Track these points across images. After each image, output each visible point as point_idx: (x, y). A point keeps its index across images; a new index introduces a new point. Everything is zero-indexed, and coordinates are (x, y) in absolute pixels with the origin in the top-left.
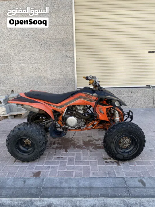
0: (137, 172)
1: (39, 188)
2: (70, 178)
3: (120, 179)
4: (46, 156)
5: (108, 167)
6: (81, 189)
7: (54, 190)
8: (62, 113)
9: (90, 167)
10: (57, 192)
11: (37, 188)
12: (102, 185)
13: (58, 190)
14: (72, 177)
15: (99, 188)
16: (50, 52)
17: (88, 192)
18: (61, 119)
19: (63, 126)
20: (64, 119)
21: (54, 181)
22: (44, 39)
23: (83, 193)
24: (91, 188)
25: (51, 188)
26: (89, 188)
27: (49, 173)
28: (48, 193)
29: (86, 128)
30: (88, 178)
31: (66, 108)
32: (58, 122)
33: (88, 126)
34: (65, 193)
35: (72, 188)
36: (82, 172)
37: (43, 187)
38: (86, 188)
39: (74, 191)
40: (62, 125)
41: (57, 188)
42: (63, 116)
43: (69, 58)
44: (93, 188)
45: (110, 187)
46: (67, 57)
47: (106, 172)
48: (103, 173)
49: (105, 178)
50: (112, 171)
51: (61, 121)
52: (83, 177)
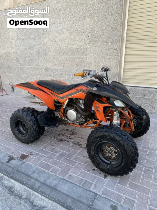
0: (119, 195)
1: (14, 169)
2: (44, 172)
3: (91, 194)
4: (45, 144)
5: (92, 175)
6: (44, 185)
7: (23, 175)
8: (63, 104)
9: (73, 168)
10: (24, 179)
11: (13, 168)
12: (67, 191)
13: (26, 177)
14: (48, 171)
15: (61, 192)
16: (96, 44)
17: (48, 191)
18: (62, 110)
19: (64, 118)
20: (65, 111)
21: (30, 168)
22: (91, 31)
23: (43, 190)
24: (54, 189)
25: (23, 173)
26: (53, 188)
27: (34, 159)
28: (17, 176)
29: (86, 126)
30: (60, 178)
31: (68, 100)
32: (59, 113)
33: (87, 123)
34: (29, 183)
35: (39, 181)
36: (60, 171)
37: (18, 170)
38: (50, 187)
39: (37, 185)
40: (63, 116)
41: (27, 175)
42: (64, 107)
43: (115, 51)
44: (56, 190)
45: (73, 196)
46: (113, 50)
47: (84, 180)
48: (80, 179)
49: (77, 185)
50: (91, 181)
51: (62, 112)
52: (57, 175)
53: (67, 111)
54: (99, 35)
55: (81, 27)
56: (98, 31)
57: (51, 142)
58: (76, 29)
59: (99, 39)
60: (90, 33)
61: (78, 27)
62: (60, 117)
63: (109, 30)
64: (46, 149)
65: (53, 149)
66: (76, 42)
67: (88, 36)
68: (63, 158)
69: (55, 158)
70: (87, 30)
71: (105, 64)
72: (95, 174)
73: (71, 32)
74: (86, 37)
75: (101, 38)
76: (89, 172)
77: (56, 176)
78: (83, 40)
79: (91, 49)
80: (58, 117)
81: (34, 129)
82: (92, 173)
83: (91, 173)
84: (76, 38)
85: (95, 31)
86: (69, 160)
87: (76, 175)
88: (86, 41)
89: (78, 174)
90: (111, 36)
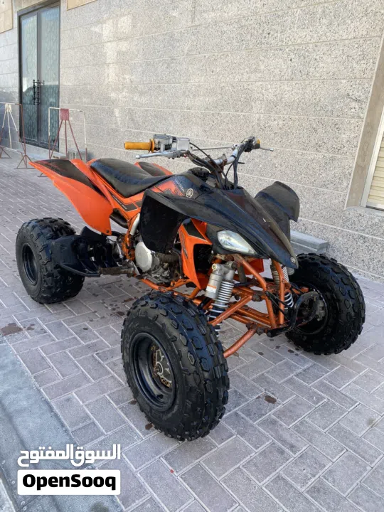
0: (141, 487)
2: (23, 373)
4: (79, 313)
5: (117, 415)
8: (131, 223)
9: (90, 384)
14: (30, 374)
16: (307, 82)
18: (128, 239)
19: (128, 260)
20: (133, 243)
22: (300, 44)
24: (8, 417)
26: (8, 415)
27: (25, 340)
30: (43, 397)
31: (139, 216)
33: (174, 284)
36: (57, 382)
38: (4, 410)
40: (127, 255)
42: (132, 233)
43: (354, 104)
44: (11, 421)
46: (349, 100)
47: (90, 419)
48: (82, 415)
49: (63, 426)
50: (102, 428)
51: (127, 245)
52: (42, 390)
53: (137, 242)
54: (317, 57)
55: (276, 35)
56: (318, 44)
57: (95, 312)
58: (263, 41)
59: (317, 69)
60: (295, 52)
61: (269, 34)
62: (121, 256)
63: (347, 42)
64: (68, 325)
65: (84, 329)
66: (259, 75)
67: (291, 60)
68: (90, 355)
69: (70, 351)
70: (290, 43)
71: (323, 139)
72: (126, 414)
73: (251, 47)
74: (285, 61)
75: (321, 65)
76: (117, 405)
77: (39, 391)
78: (277, 71)
79: (292, 94)
80: (119, 255)
81: (47, 271)
82: (122, 411)
83: (122, 409)
84: (261, 63)
85: (311, 46)
86: (99, 363)
87: (81, 403)
88: (283, 74)
89: (87, 403)
90: (350, 59)
